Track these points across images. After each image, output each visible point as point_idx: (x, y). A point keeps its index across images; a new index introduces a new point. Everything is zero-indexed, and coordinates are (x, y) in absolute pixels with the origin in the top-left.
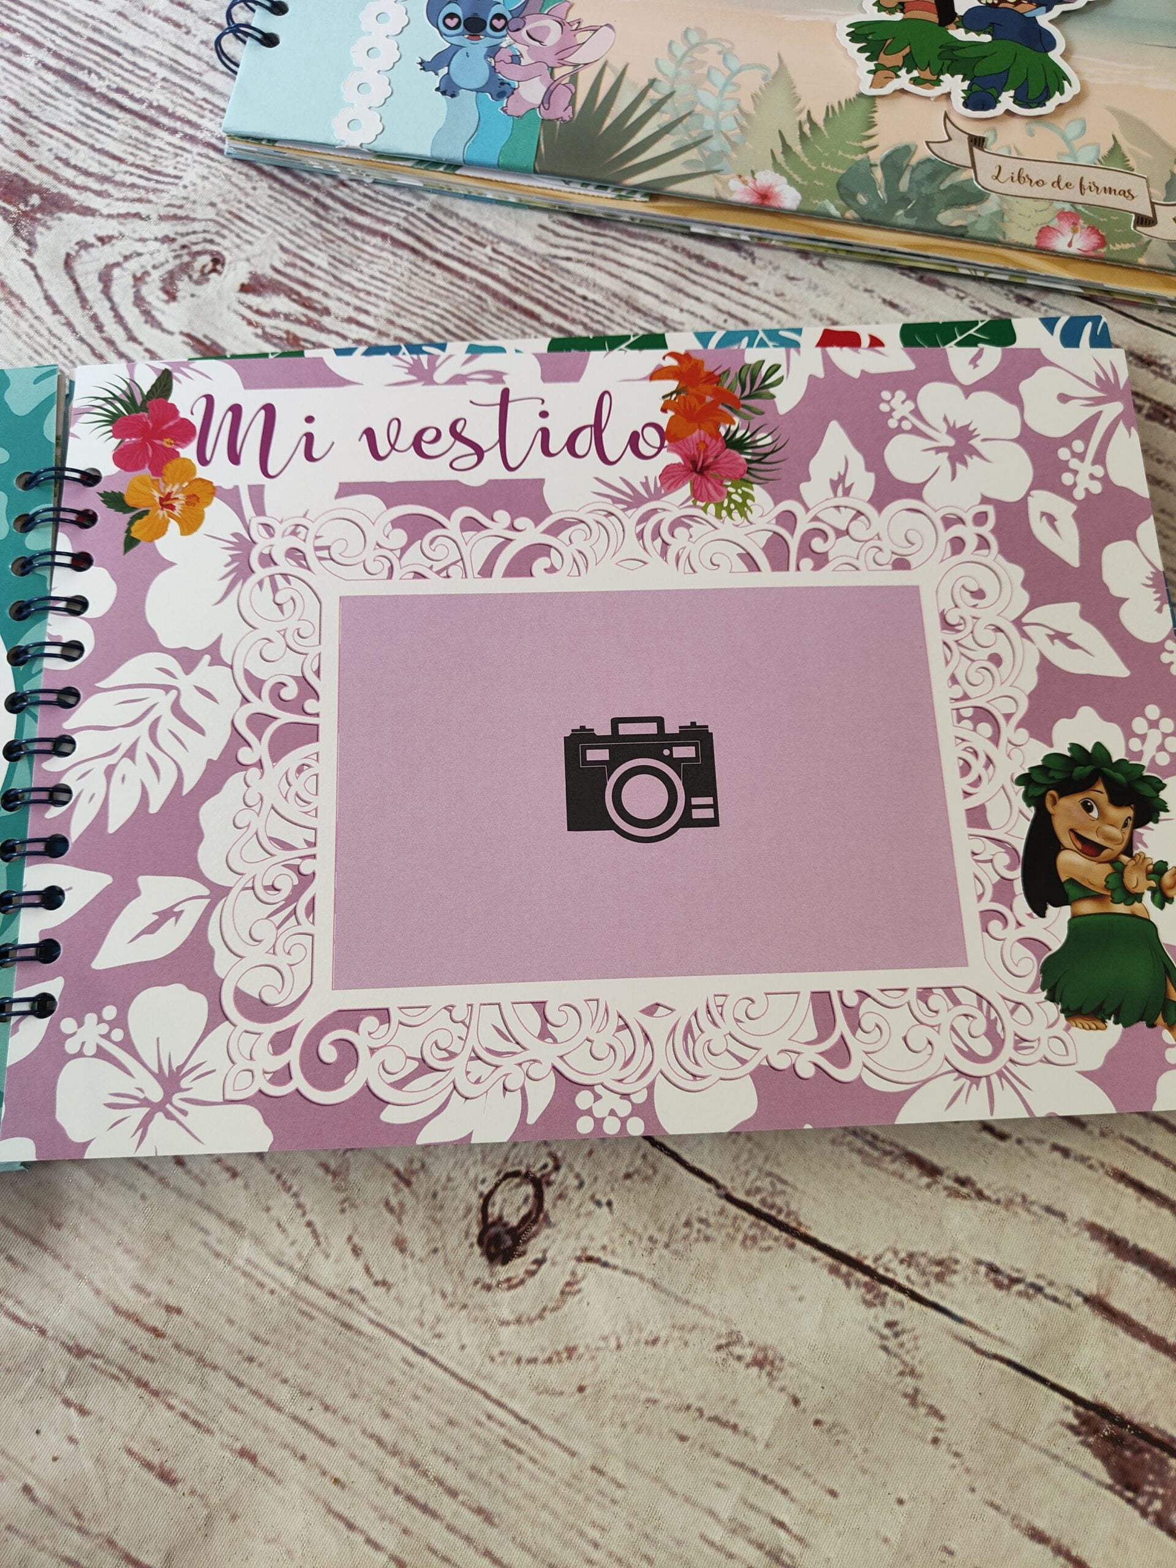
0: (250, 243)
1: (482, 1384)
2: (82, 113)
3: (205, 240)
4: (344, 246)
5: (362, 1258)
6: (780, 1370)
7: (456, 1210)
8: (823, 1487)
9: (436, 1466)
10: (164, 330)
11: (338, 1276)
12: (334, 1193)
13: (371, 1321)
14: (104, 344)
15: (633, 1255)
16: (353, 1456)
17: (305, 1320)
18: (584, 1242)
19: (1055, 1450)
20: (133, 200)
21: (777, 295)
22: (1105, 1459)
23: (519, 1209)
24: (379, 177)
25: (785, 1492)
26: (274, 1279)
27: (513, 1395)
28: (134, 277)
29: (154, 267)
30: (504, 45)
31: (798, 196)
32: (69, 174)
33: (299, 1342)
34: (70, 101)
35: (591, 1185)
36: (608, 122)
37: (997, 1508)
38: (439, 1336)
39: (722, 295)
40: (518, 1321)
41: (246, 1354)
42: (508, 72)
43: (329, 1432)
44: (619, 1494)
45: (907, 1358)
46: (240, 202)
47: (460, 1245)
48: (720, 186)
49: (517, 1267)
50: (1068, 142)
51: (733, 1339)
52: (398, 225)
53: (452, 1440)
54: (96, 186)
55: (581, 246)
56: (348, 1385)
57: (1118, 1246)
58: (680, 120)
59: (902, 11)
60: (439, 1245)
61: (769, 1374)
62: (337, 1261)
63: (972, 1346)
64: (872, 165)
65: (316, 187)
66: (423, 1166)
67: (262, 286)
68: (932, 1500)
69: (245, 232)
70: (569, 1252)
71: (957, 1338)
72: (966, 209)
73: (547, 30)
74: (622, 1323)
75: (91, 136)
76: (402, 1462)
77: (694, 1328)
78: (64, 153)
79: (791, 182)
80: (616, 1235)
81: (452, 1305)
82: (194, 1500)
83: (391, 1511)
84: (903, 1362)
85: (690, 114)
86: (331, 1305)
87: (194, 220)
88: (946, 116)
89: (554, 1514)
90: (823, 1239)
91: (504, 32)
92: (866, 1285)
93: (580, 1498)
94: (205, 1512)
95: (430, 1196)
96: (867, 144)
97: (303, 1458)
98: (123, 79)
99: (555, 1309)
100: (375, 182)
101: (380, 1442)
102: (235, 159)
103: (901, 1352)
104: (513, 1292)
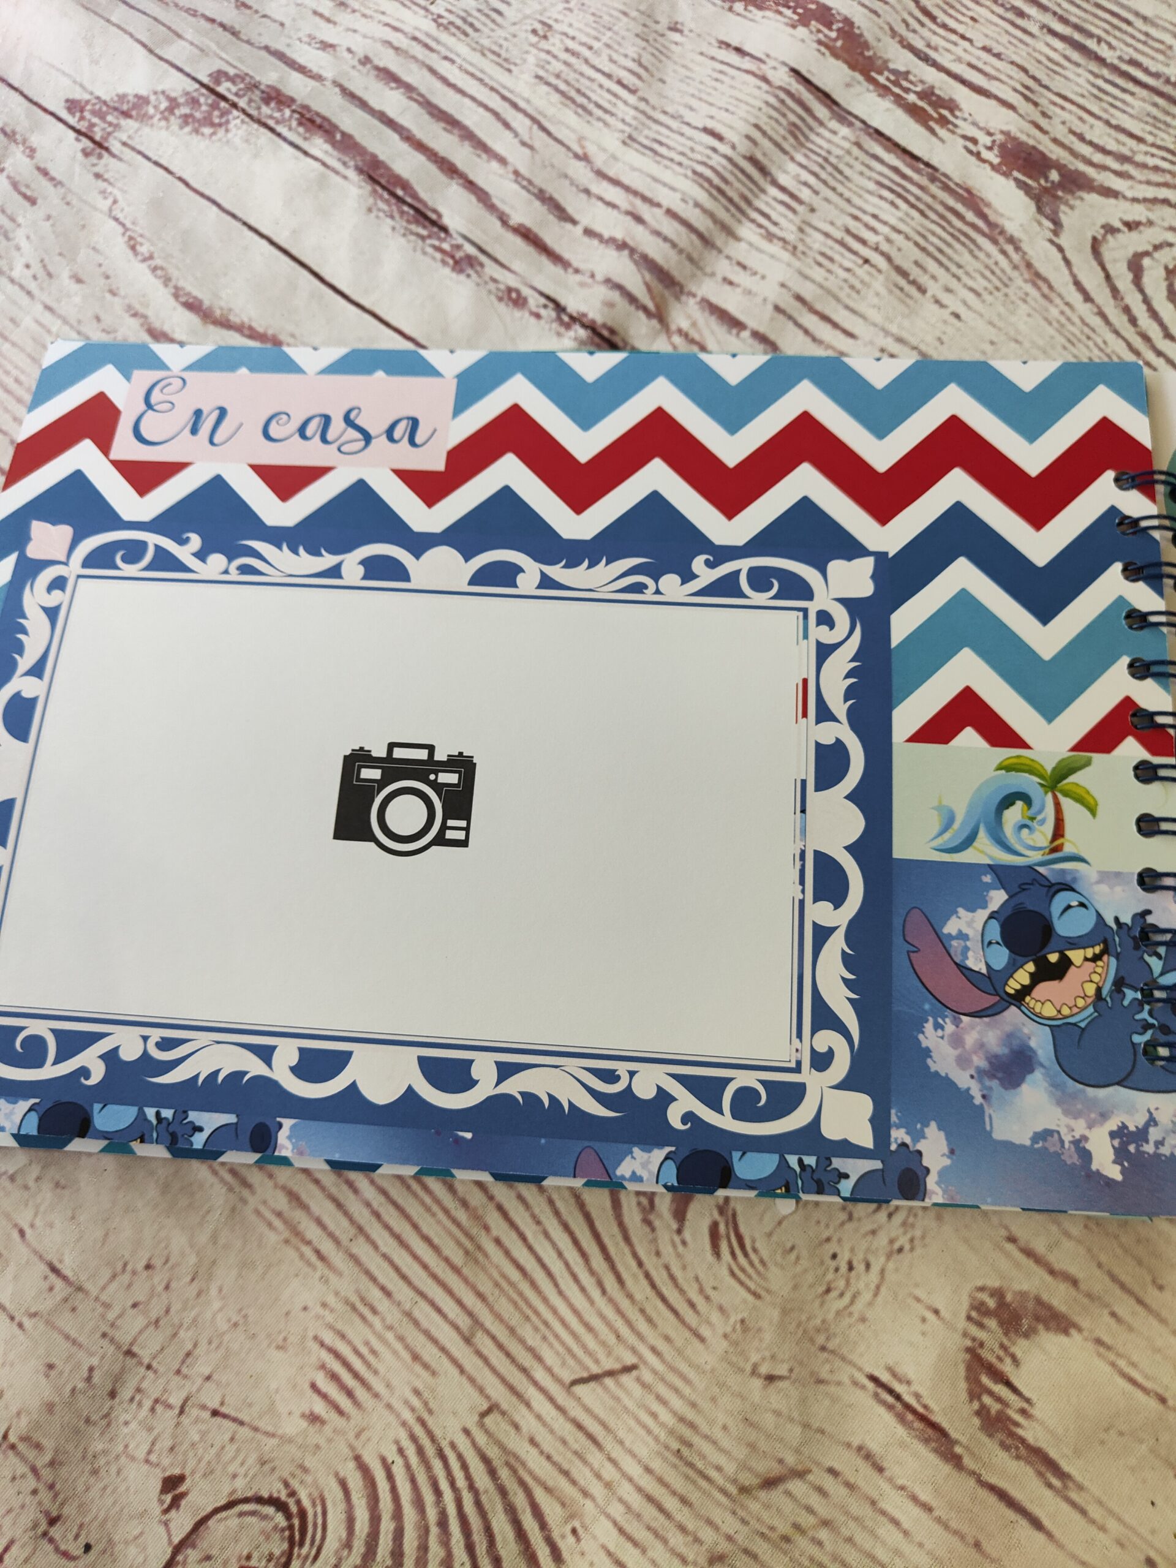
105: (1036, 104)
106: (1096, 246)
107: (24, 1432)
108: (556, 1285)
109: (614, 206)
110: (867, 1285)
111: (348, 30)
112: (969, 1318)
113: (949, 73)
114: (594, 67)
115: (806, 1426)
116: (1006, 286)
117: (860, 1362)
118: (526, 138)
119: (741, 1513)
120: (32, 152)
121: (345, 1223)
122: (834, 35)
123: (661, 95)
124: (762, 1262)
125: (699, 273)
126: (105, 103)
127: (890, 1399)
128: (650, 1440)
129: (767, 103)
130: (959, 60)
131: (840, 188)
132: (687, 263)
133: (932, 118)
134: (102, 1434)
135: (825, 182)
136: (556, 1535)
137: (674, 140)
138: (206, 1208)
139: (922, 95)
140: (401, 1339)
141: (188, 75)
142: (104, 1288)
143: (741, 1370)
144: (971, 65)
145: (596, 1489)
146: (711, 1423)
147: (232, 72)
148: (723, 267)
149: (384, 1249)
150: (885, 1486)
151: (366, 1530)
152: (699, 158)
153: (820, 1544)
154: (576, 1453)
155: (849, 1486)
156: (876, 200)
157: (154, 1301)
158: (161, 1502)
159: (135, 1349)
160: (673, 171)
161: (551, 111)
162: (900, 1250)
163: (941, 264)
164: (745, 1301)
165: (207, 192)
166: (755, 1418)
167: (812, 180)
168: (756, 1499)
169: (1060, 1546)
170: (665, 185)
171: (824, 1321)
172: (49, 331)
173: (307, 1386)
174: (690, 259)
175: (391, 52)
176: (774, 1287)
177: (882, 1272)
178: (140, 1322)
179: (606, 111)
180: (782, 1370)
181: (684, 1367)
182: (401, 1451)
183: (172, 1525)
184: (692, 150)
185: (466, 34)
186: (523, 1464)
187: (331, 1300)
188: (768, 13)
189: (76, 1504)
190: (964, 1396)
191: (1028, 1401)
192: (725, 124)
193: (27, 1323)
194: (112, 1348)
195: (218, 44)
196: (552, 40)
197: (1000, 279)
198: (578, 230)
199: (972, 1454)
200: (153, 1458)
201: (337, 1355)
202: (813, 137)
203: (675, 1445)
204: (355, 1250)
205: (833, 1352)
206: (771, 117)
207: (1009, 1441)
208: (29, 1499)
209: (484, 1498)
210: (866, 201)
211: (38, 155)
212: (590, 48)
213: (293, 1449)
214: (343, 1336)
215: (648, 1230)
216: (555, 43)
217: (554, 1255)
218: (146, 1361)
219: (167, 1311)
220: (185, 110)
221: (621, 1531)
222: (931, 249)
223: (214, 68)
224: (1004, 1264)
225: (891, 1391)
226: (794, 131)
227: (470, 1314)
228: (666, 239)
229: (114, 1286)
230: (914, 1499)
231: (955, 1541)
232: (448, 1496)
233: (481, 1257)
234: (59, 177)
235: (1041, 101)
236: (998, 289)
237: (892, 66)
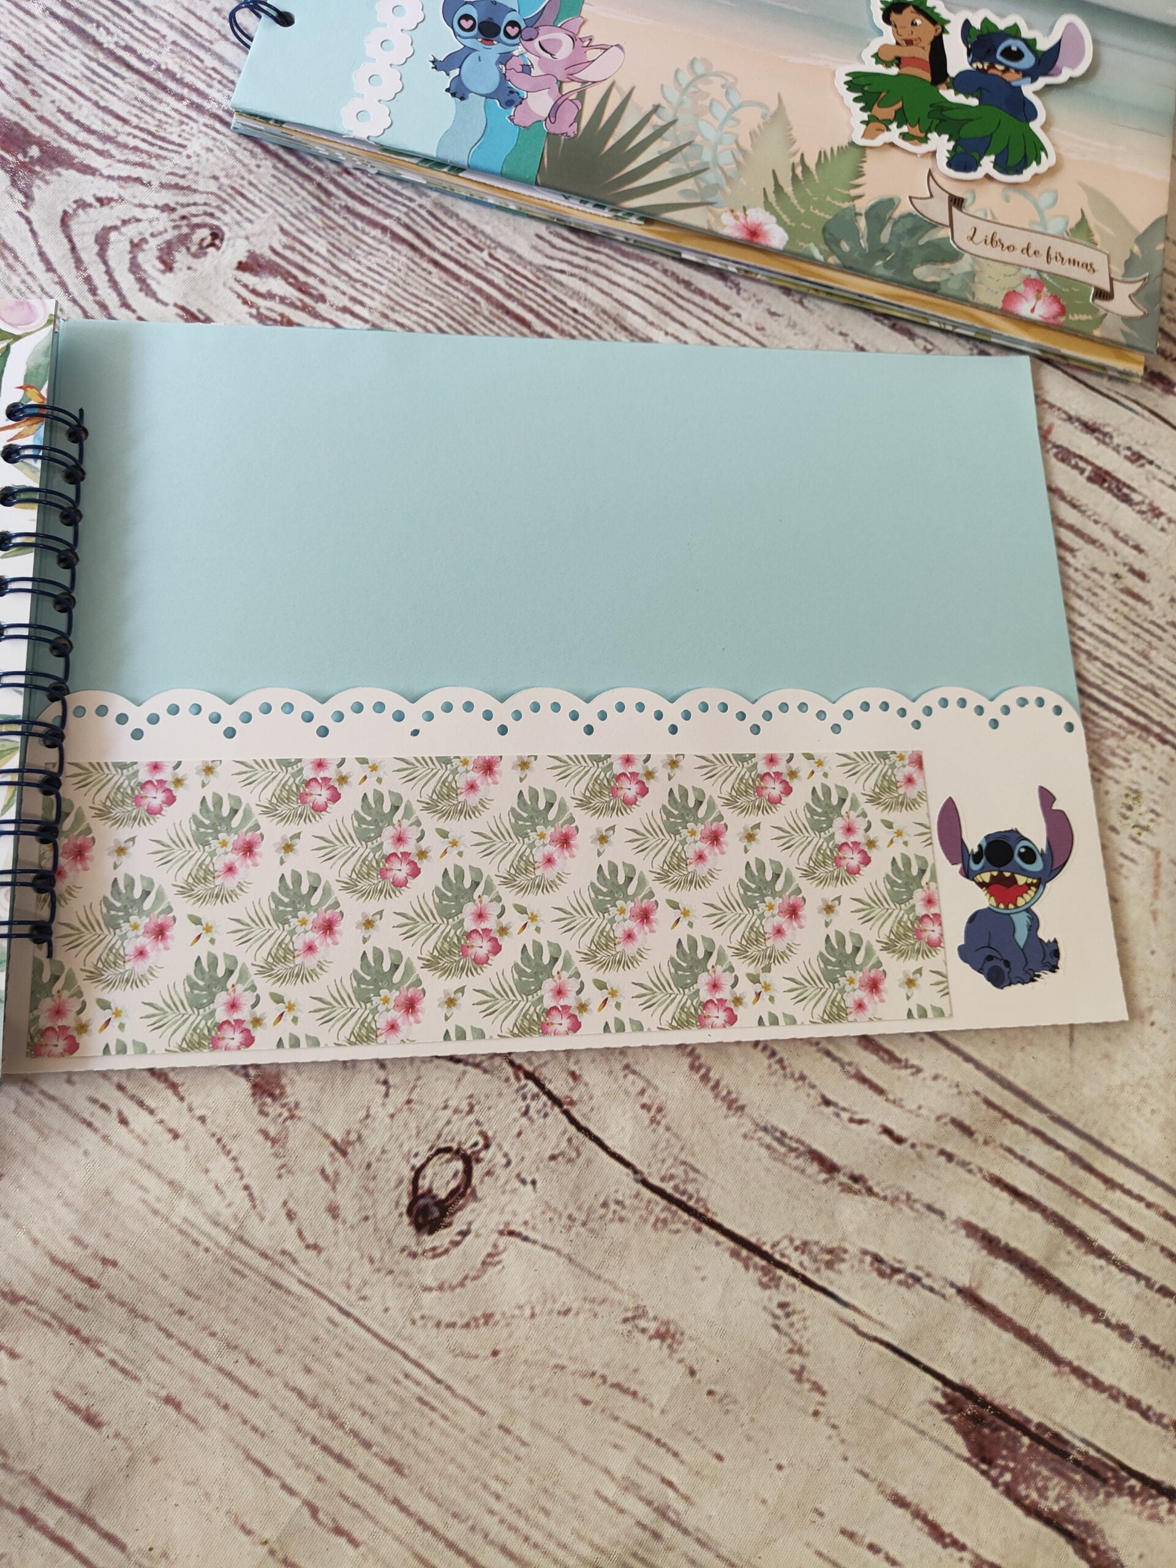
0: (250, 221)
1: (402, 1345)
2: (88, 68)
3: (206, 214)
4: (344, 235)
5: (295, 1223)
6: (680, 1343)
7: (388, 1180)
8: (710, 1451)
9: (353, 1419)
10: (158, 300)
11: (271, 1238)
12: (273, 1159)
13: (300, 1282)
14: (97, 307)
15: (553, 1231)
16: (274, 1407)
17: (237, 1278)
18: (506, 1217)
19: (922, 1426)
20: (136, 164)
21: (758, 329)
22: (965, 1435)
23: (448, 1183)
24: (383, 170)
25: (676, 1455)
26: (210, 1237)
27: (430, 1356)
28: (131, 242)
29: (152, 235)
30: (516, 53)
31: (786, 237)
32: (71, 128)
33: (230, 1299)
34: (76, 53)
35: (517, 1165)
36: (611, 142)
37: (866, 1476)
38: (364, 1298)
39: (706, 323)
40: (441, 1288)
41: (177, 1307)
42: (518, 81)
43: (253, 1384)
44: (523, 1451)
45: (796, 1337)
46: (243, 178)
47: (390, 1213)
48: (712, 219)
49: (442, 1238)
50: (1040, 212)
51: (639, 1313)
52: (398, 220)
53: (369, 1395)
54: (98, 145)
55: (576, 260)
56: (273, 1341)
57: (991, 1244)
58: (680, 149)
59: (898, 66)
60: (370, 1213)
61: (670, 1347)
62: (272, 1224)
63: (855, 1328)
64: (857, 214)
65: (320, 172)
66: (359, 1138)
67: (260, 266)
68: (809, 1466)
69: (246, 209)
70: (492, 1225)
71: (842, 1320)
72: (940, 267)
73: (558, 43)
74: (537, 1293)
75: (96, 93)
76: (320, 1414)
77: (604, 1301)
78: (68, 107)
79: (780, 222)
80: (538, 1212)
81: (379, 1270)
82: (117, 1442)
83: (307, 1460)
84: (793, 1341)
85: (689, 144)
86: (263, 1265)
87: (195, 191)
88: (930, 174)
89: (462, 1468)
90: (727, 1225)
91: (517, 40)
92: (763, 1268)
93: (486, 1454)
94: (128, 1454)
95: (364, 1166)
96: (854, 192)
97: (226, 1407)
98: (132, 36)
99: (475, 1278)
100: (379, 174)
101: (301, 1395)
102: (240, 134)
103: (791, 1331)
104: (437, 1261)
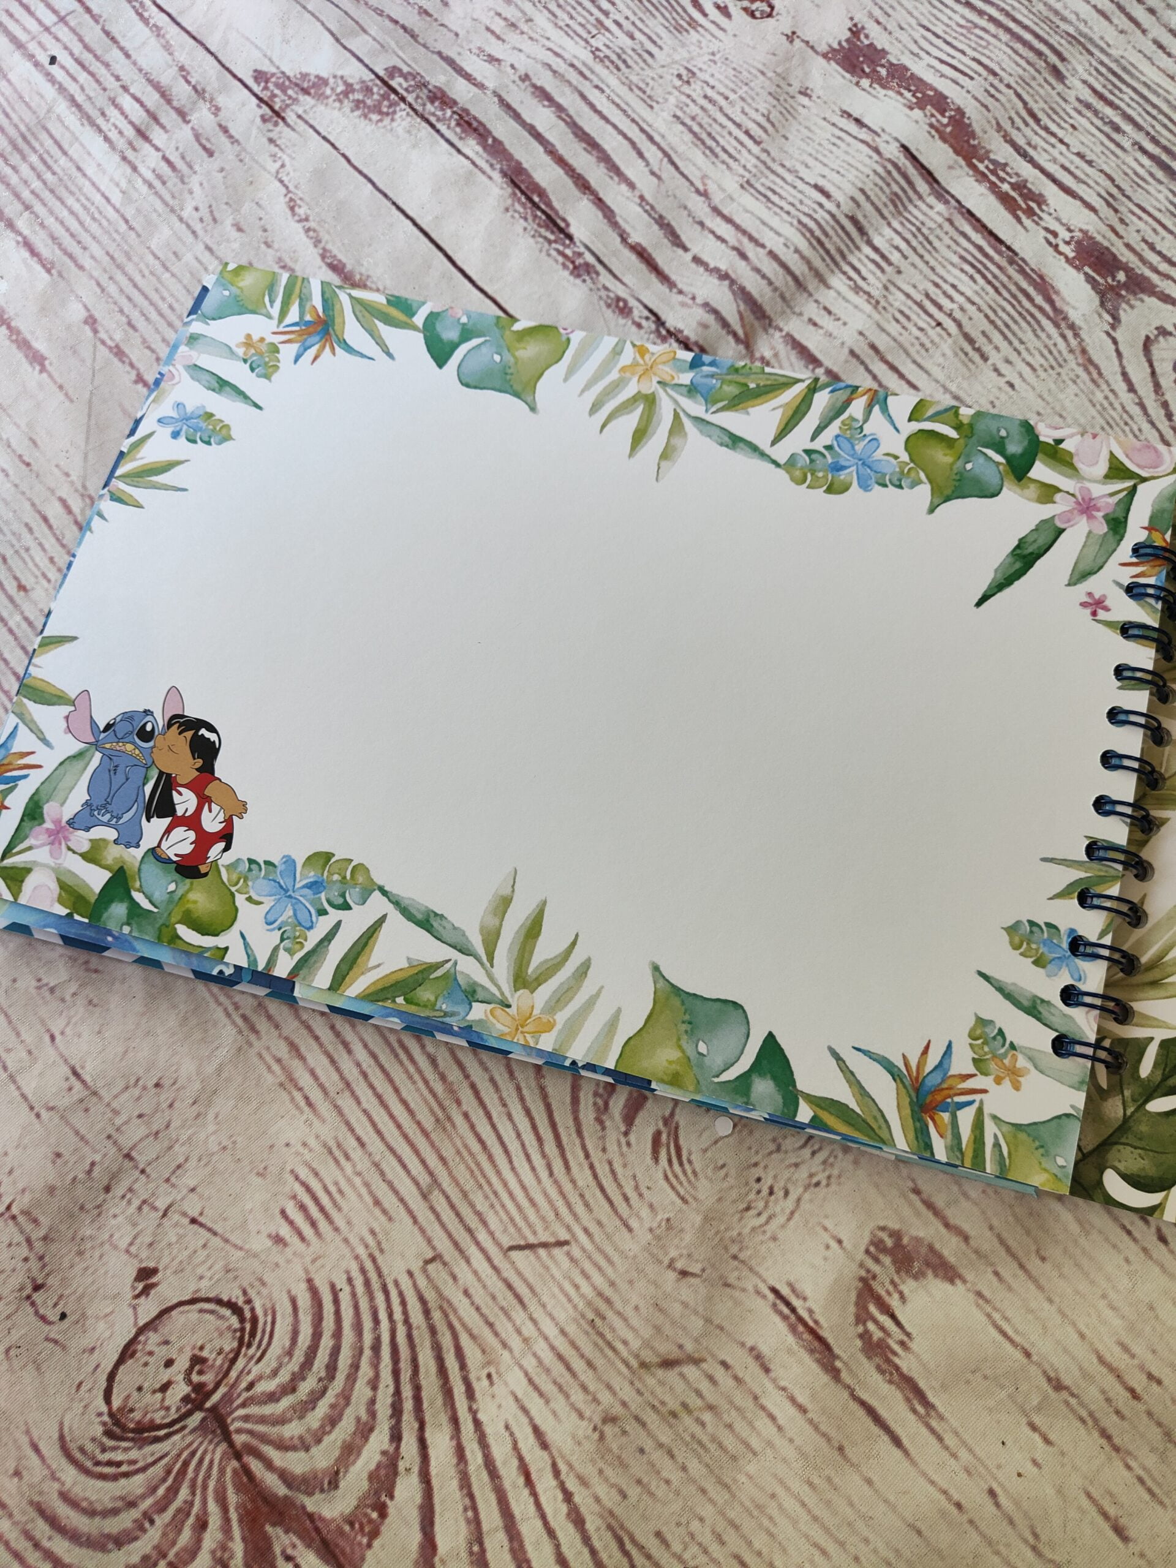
105: (1116, 211)
106: (1147, 344)
107: (25, 1208)
108: (511, 1162)
109: (723, 241)
110: (783, 1210)
111: (514, 48)
112: (867, 1252)
113: (1043, 171)
114: (726, 115)
115: (708, 1321)
116: (1060, 366)
117: (765, 1275)
118: (656, 169)
119: (638, 1384)
120: (217, 111)
121: (335, 1077)
122: (945, 121)
123: (781, 149)
124: (694, 1173)
125: (788, 311)
126: (288, 78)
127: (786, 1311)
128: (569, 1306)
129: (875, 171)
130: (1055, 161)
131: (927, 257)
132: (779, 300)
133: (1020, 208)
134: (93, 1221)
135: (915, 250)
136: (472, 1377)
137: (786, 191)
138: (216, 1044)
139: (1014, 186)
140: (367, 1185)
141: (367, 66)
142: (116, 1097)
143: (660, 1262)
144: (1063, 167)
145: (515, 1342)
146: (626, 1302)
147: (405, 69)
148: (811, 310)
149: (365, 1105)
150: (769, 1386)
151: (308, 1343)
152: (806, 210)
153: (703, 1424)
154: (502, 1308)
155: (736, 1378)
156: (957, 272)
157: (158, 1115)
158: (134, 1288)
159: (134, 1154)
160: (782, 219)
161: (681, 148)
162: (817, 1184)
163: (1006, 338)
164: (673, 1203)
165: (365, 171)
166: (664, 1304)
167: (903, 246)
168: (653, 1375)
169: (913, 1463)
170: (771, 229)
171: (739, 1234)
172: (206, 269)
173: (277, 1211)
174: (783, 297)
175: (550, 73)
176: (701, 1196)
177: (799, 1200)
178: (142, 1131)
179: (731, 156)
180: (695, 1268)
181: (609, 1250)
182: (350, 1280)
183: (140, 1310)
184: (801, 202)
185: (619, 69)
186: (455, 1311)
187: (312, 1142)
188: (890, 93)
189: (59, 1277)
190: (851, 1319)
191: (908, 1335)
192: (834, 184)
193: (44, 1114)
194: (114, 1149)
195: (397, 43)
196: (693, 86)
197: (1056, 359)
198: (688, 257)
199: (850, 1370)
200: (133, 1249)
201: (308, 1189)
202: (911, 208)
203: (591, 1316)
204: (339, 1102)
205: (743, 1262)
206: (876, 185)
207: (885, 1366)
208: (20, 1264)
209: (415, 1333)
210: (949, 272)
211: (222, 114)
212: (727, 98)
213: (255, 1264)
214: (316, 1174)
215: (599, 1128)
216: (696, 89)
217: (514, 1136)
218: (141, 1166)
219: (168, 1126)
220: (358, 96)
221: (531, 1381)
222: (999, 323)
223: (391, 64)
224: (907, 1212)
225: (788, 1304)
226: (895, 199)
227: (431, 1174)
228: (764, 276)
229: (126, 1095)
230: (792, 1400)
231: (822, 1442)
232: (385, 1325)
233: (448, 1125)
234: (237, 136)
235: (1121, 209)
236: (1052, 368)
237: (992, 156)
